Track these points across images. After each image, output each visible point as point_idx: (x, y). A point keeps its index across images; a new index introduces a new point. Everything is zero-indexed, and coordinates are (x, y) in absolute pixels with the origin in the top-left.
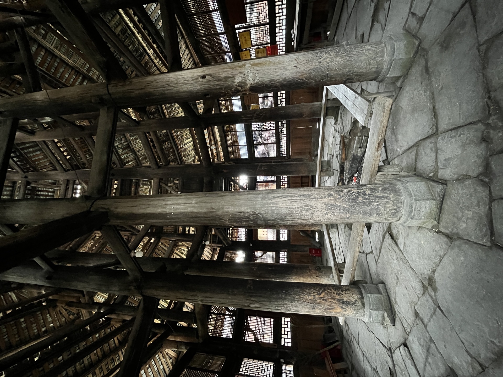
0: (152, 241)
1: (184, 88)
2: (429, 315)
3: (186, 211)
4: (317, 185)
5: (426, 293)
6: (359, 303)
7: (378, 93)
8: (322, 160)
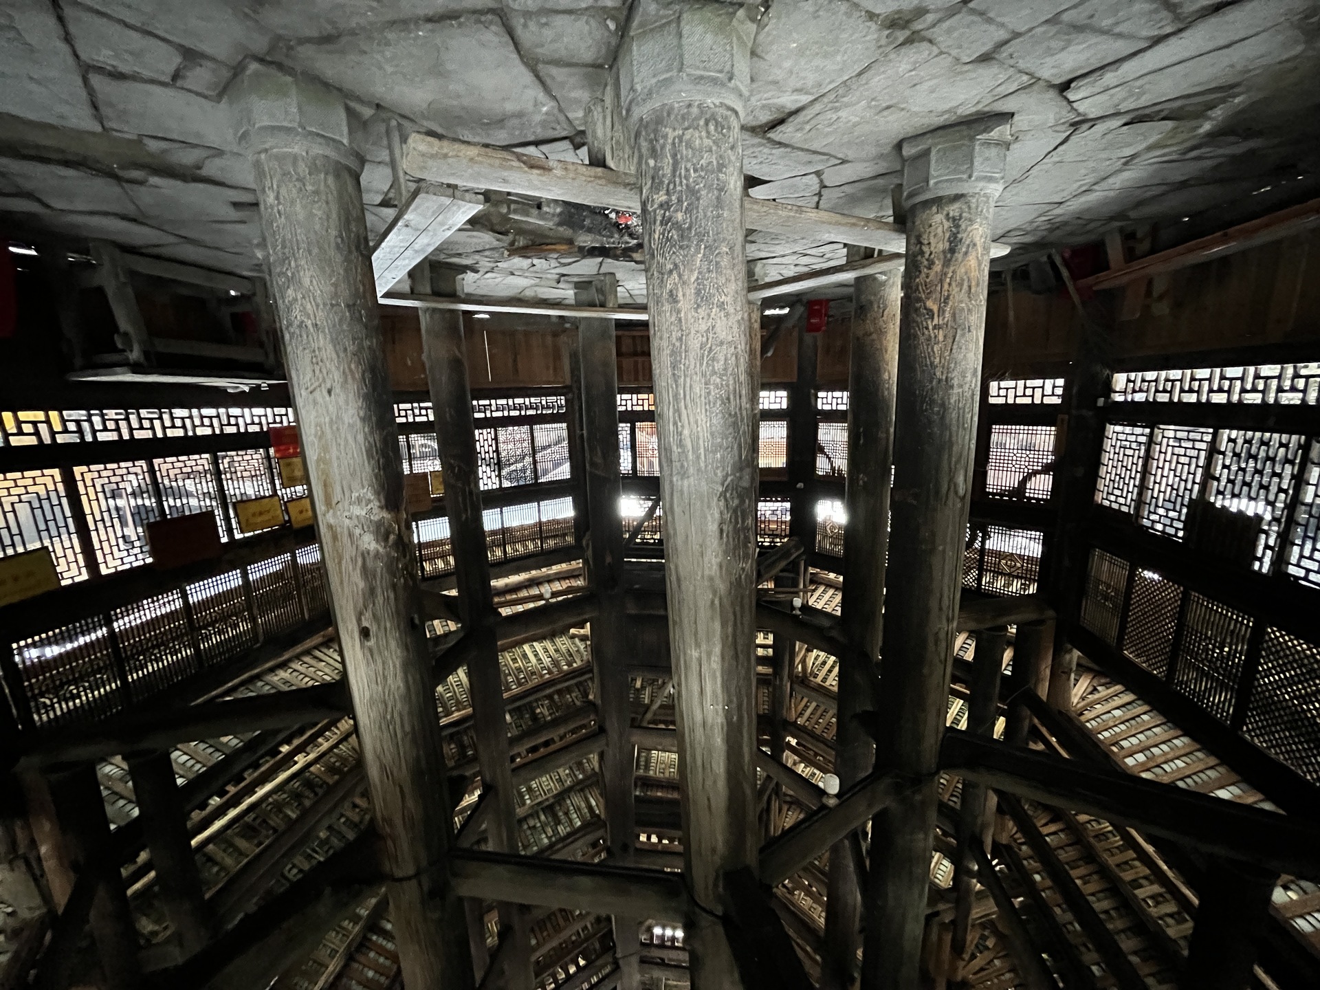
0: (794, 742)
1: (397, 683)
2: (986, 26)
3: (718, 674)
4: (643, 317)
5: (927, 34)
6: (953, 210)
7: (393, 164)
8: (573, 302)
